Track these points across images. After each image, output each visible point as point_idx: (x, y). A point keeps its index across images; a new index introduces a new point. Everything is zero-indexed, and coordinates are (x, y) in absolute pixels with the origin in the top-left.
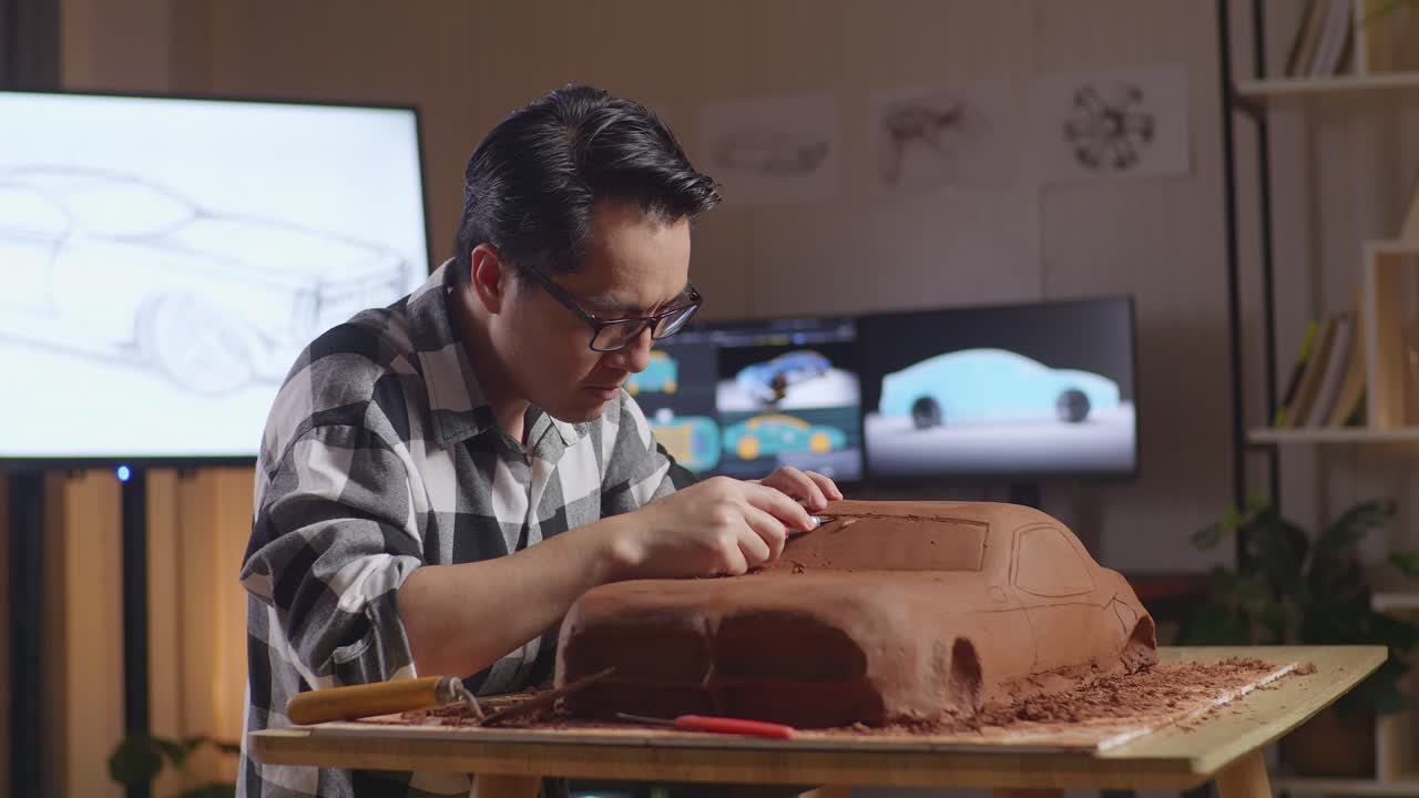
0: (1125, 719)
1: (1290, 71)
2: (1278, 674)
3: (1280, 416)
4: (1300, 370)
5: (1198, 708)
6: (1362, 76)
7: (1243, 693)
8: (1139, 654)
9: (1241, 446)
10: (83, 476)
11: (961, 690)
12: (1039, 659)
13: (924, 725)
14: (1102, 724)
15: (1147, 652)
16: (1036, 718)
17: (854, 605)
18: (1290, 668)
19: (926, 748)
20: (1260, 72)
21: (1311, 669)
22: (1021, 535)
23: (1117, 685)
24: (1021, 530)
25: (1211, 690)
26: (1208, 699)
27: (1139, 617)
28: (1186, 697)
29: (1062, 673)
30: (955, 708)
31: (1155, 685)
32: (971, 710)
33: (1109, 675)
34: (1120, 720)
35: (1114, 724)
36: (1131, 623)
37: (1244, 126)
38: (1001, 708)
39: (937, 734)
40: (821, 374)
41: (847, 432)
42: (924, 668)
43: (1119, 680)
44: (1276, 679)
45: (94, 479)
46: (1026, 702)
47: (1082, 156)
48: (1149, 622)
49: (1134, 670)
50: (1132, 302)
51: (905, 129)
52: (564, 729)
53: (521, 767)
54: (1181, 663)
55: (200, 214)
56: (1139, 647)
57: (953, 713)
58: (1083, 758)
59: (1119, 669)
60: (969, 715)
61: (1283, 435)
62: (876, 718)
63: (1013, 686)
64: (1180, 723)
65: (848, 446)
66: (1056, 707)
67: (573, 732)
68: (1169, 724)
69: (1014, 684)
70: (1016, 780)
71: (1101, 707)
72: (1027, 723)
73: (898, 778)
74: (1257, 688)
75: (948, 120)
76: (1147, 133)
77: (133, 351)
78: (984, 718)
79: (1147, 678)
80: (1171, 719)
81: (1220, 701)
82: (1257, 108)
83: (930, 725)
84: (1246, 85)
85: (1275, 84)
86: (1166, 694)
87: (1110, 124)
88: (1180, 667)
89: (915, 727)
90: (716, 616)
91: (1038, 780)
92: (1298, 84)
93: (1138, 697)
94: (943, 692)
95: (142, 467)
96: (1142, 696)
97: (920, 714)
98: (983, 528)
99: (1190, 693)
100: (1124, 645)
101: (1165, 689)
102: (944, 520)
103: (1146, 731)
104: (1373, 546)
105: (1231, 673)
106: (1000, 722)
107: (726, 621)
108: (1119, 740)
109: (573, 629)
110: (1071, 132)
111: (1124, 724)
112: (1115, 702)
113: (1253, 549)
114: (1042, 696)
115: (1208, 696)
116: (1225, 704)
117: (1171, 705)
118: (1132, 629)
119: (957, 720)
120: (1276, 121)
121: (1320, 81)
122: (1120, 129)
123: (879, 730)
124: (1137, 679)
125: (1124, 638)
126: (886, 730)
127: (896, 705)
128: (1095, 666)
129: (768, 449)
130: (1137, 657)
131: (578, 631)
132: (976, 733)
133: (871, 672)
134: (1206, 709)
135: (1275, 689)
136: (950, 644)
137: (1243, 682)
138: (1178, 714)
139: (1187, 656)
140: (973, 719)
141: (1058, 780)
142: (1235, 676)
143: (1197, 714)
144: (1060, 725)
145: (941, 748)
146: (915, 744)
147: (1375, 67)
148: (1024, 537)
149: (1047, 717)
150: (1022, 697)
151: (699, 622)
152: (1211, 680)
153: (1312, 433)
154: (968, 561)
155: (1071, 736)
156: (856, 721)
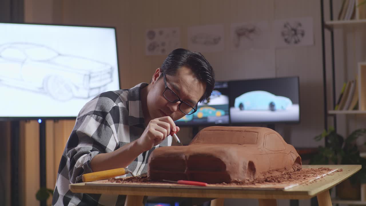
0: (292, 182)
1: (339, 18)
2: (333, 171)
3: (337, 107)
4: (342, 95)
5: (311, 179)
6: (357, 20)
7: (323, 176)
8: (297, 166)
9: (326, 115)
10: (29, 122)
11: (251, 174)
12: (271, 167)
13: (241, 183)
14: (287, 183)
15: (299, 166)
16: (270, 182)
17: (223, 152)
18: (336, 170)
19: (241, 188)
20: (332, 19)
21: (341, 170)
22: (266, 135)
23: (291, 174)
24: (267, 134)
25: (315, 175)
26: (314, 177)
27: (297, 157)
28: (308, 177)
29: (277, 171)
30: (249, 179)
31: (301, 174)
32: (253, 179)
33: (289, 171)
34: (291, 182)
35: (289, 183)
36: (295, 158)
37: (327, 33)
38: (261, 179)
39: (244, 185)
40: (219, 96)
41: (225, 111)
42: (241, 169)
43: (292, 173)
44: (332, 173)
45: (32, 123)
46: (267, 178)
47: (286, 40)
48: (300, 158)
49: (296, 170)
50: (298, 78)
51: (241, 33)
52: (149, 184)
53: (138, 193)
54: (308, 169)
55: (60, 55)
56: (297, 164)
57: (248, 180)
58: (281, 191)
59: (292, 170)
60: (252, 181)
61: (337, 112)
62: (228, 181)
63: (264, 174)
64: (307, 183)
65: (226, 115)
66: (275, 179)
67: (152, 184)
68: (303, 183)
69: (264, 173)
70: (264, 197)
71: (287, 179)
72: (267, 183)
73: (234, 196)
74: (327, 175)
75: (252, 31)
76: (303, 34)
77: (43, 90)
78: (256, 181)
79: (299, 172)
80: (304, 182)
81: (317, 178)
82: (331, 28)
83: (242, 183)
84: (328, 22)
85: (335, 22)
86: (303, 176)
87: (293, 32)
88: (308, 170)
89: (238, 184)
90: (188, 155)
91: (269, 197)
92: (341, 22)
93: (296, 177)
94: (246, 175)
95: (45, 119)
96: (297, 176)
97: (240, 180)
98: (257, 133)
99: (310, 176)
100: (293, 164)
101: (303, 175)
102: (247, 131)
103: (297, 185)
104: (360, 140)
105: (321, 171)
106: (260, 182)
107: (191, 157)
108: (290, 187)
109: (152, 158)
110: (283, 34)
111: (292, 183)
112: (290, 178)
113: (329, 141)
114: (272, 176)
115: (314, 176)
116: (318, 179)
117: (304, 179)
118: (295, 159)
119: (249, 182)
120: (335, 31)
121: (347, 21)
122: (296, 34)
123: (229, 184)
124: (296, 172)
125: (293, 162)
126: (231, 184)
127: (233, 178)
128: (285, 169)
129: (205, 115)
130: (296, 167)
131: (153, 159)
132: (254, 185)
133: (227, 169)
134: (314, 180)
135: (332, 175)
136: (247, 163)
137: (324, 173)
138: (306, 181)
139: (310, 167)
140: (253, 182)
141: (275, 197)
142: (322, 172)
143: (311, 181)
144: (276, 183)
145: (245, 189)
146: (238, 188)
147: (361, 17)
148: (267, 136)
149: (272, 181)
150: (266, 176)
151: (184, 157)
152: (315, 173)
153: (344, 112)
154: (253, 142)
155: (278, 186)
156: (223, 182)
